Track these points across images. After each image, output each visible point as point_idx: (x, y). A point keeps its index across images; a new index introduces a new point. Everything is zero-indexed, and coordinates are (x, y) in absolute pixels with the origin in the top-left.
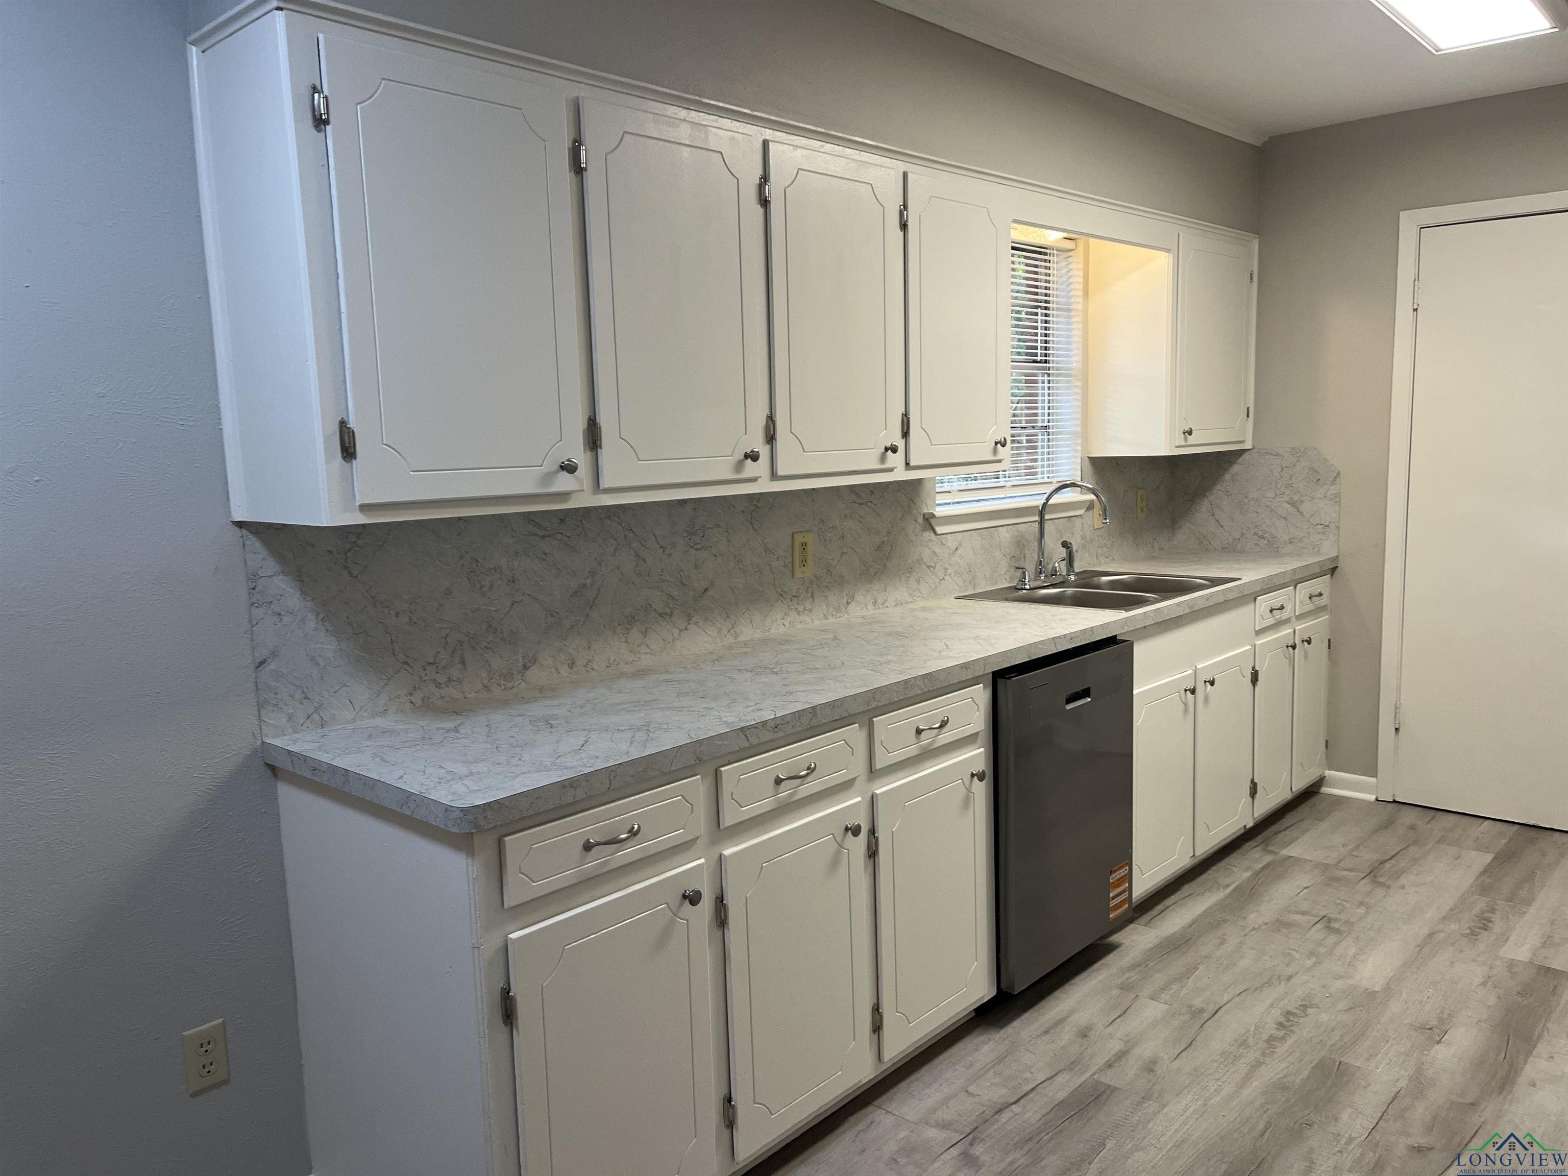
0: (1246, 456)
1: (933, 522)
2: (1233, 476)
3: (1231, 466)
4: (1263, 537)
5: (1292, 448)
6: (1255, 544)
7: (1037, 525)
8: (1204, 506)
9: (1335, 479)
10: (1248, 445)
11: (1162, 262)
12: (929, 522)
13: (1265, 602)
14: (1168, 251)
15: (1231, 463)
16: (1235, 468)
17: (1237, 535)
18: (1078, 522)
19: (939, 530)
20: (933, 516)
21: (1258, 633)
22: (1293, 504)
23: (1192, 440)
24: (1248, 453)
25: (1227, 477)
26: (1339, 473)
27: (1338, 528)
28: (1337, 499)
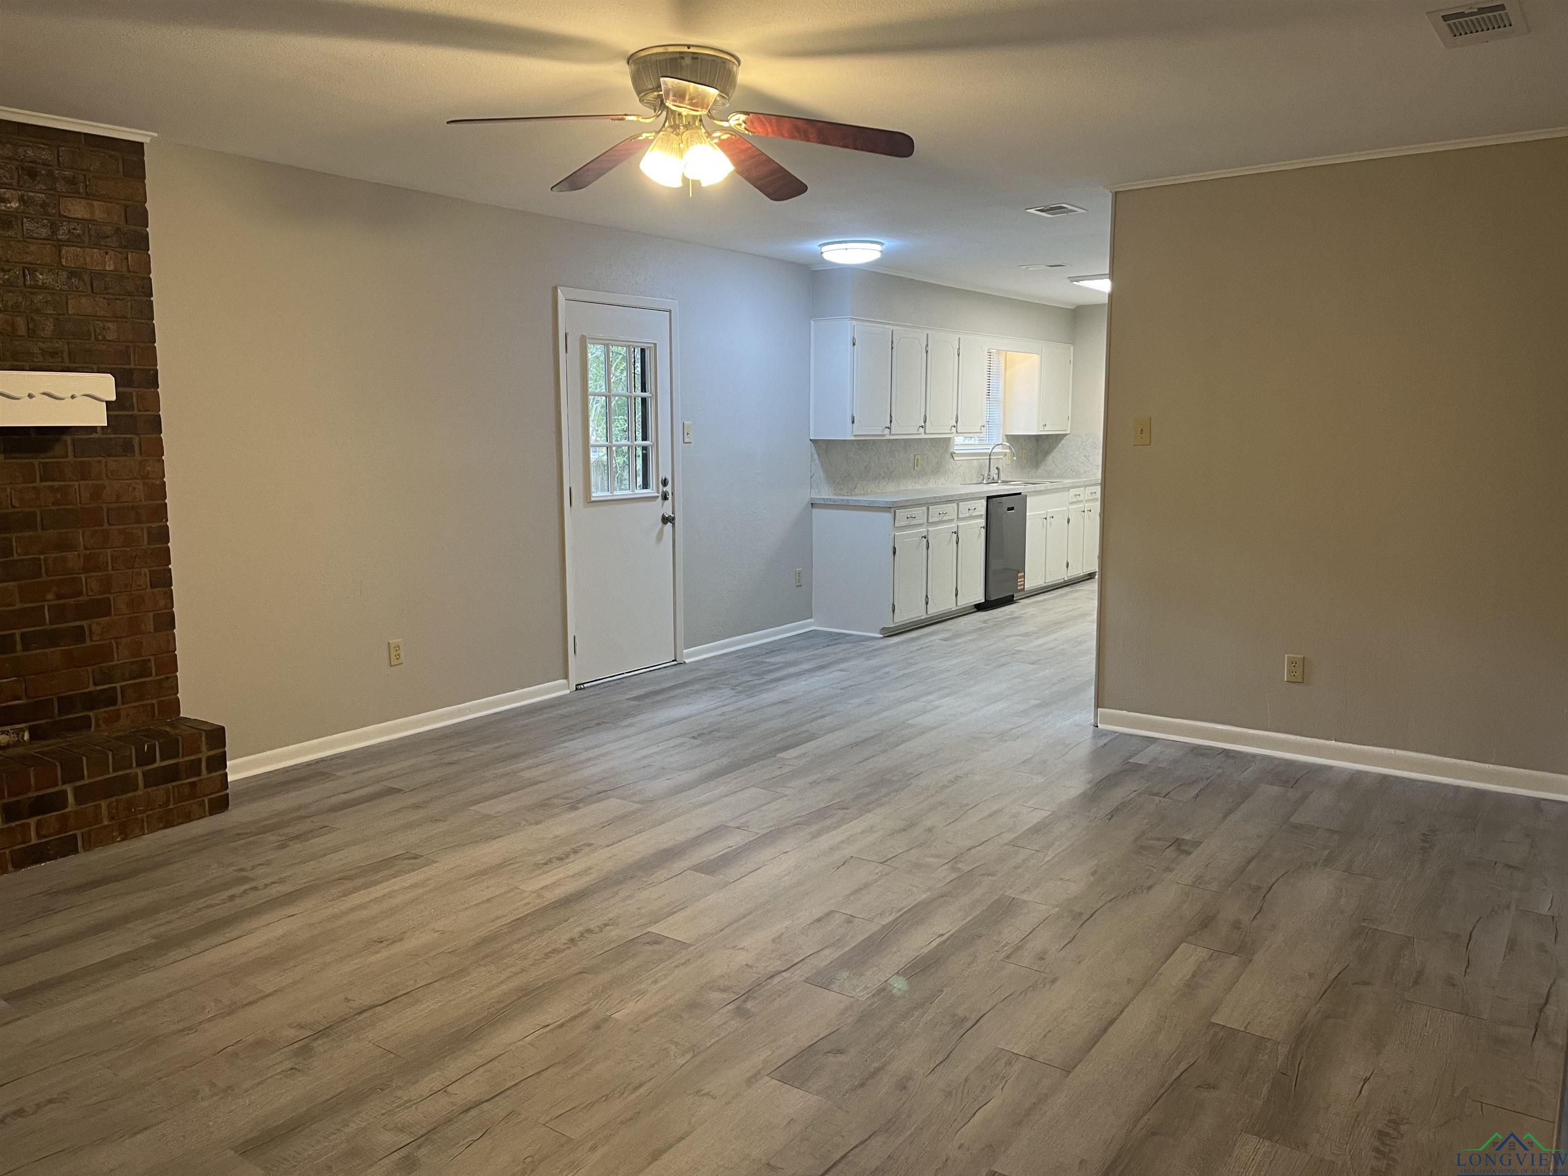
0: (1067, 436)
1: (954, 455)
4: (1074, 471)
7: (988, 460)
8: (1050, 458)
10: (1068, 432)
11: (1036, 358)
12: (952, 454)
13: (1073, 492)
14: (1038, 354)
15: (1061, 439)
16: (1063, 442)
18: (1001, 461)
19: (955, 458)
20: (954, 453)
21: (1070, 503)
22: (1085, 456)
23: (1046, 428)
25: (1060, 445)
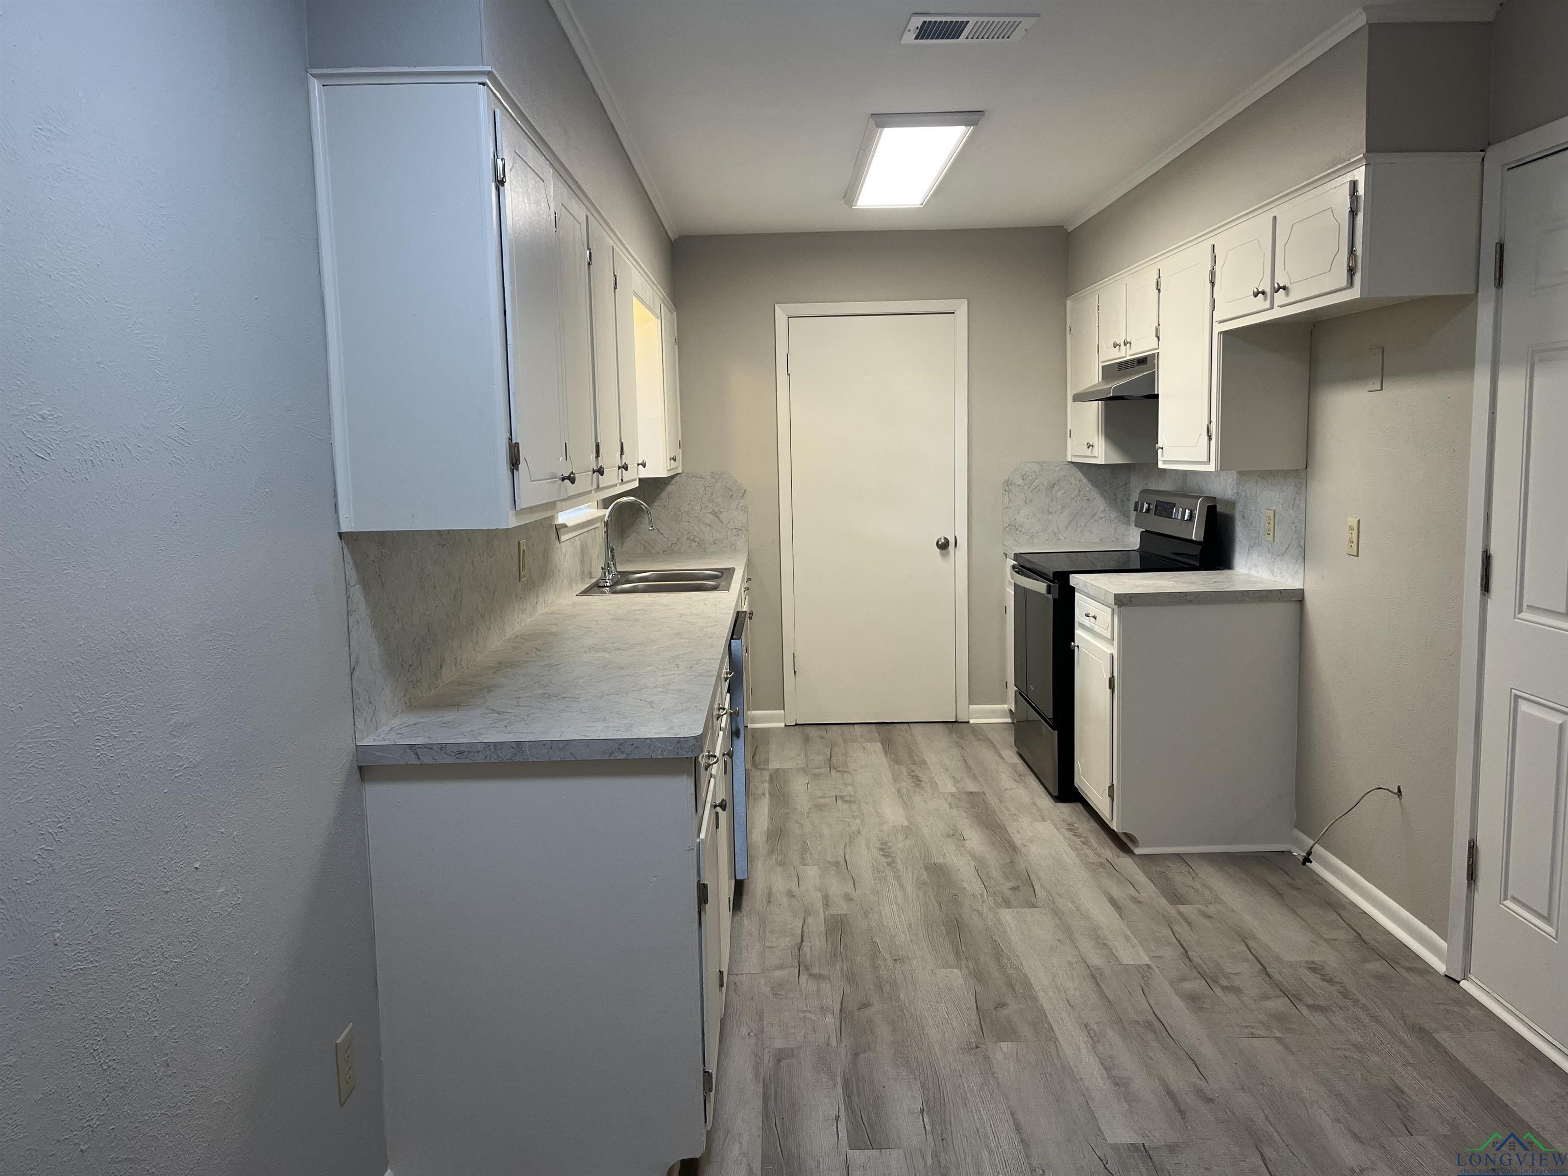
0: (677, 479)
1: (562, 531)
2: (668, 494)
3: (667, 486)
5: (712, 473)
6: (689, 547)
9: (743, 496)
10: (678, 472)
12: (559, 529)
14: (659, 318)
16: (670, 488)
17: (675, 540)
19: (563, 538)
22: (715, 514)
24: (678, 476)
25: (664, 495)
26: (745, 491)
27: (747, 531)
28: (745, 509)
